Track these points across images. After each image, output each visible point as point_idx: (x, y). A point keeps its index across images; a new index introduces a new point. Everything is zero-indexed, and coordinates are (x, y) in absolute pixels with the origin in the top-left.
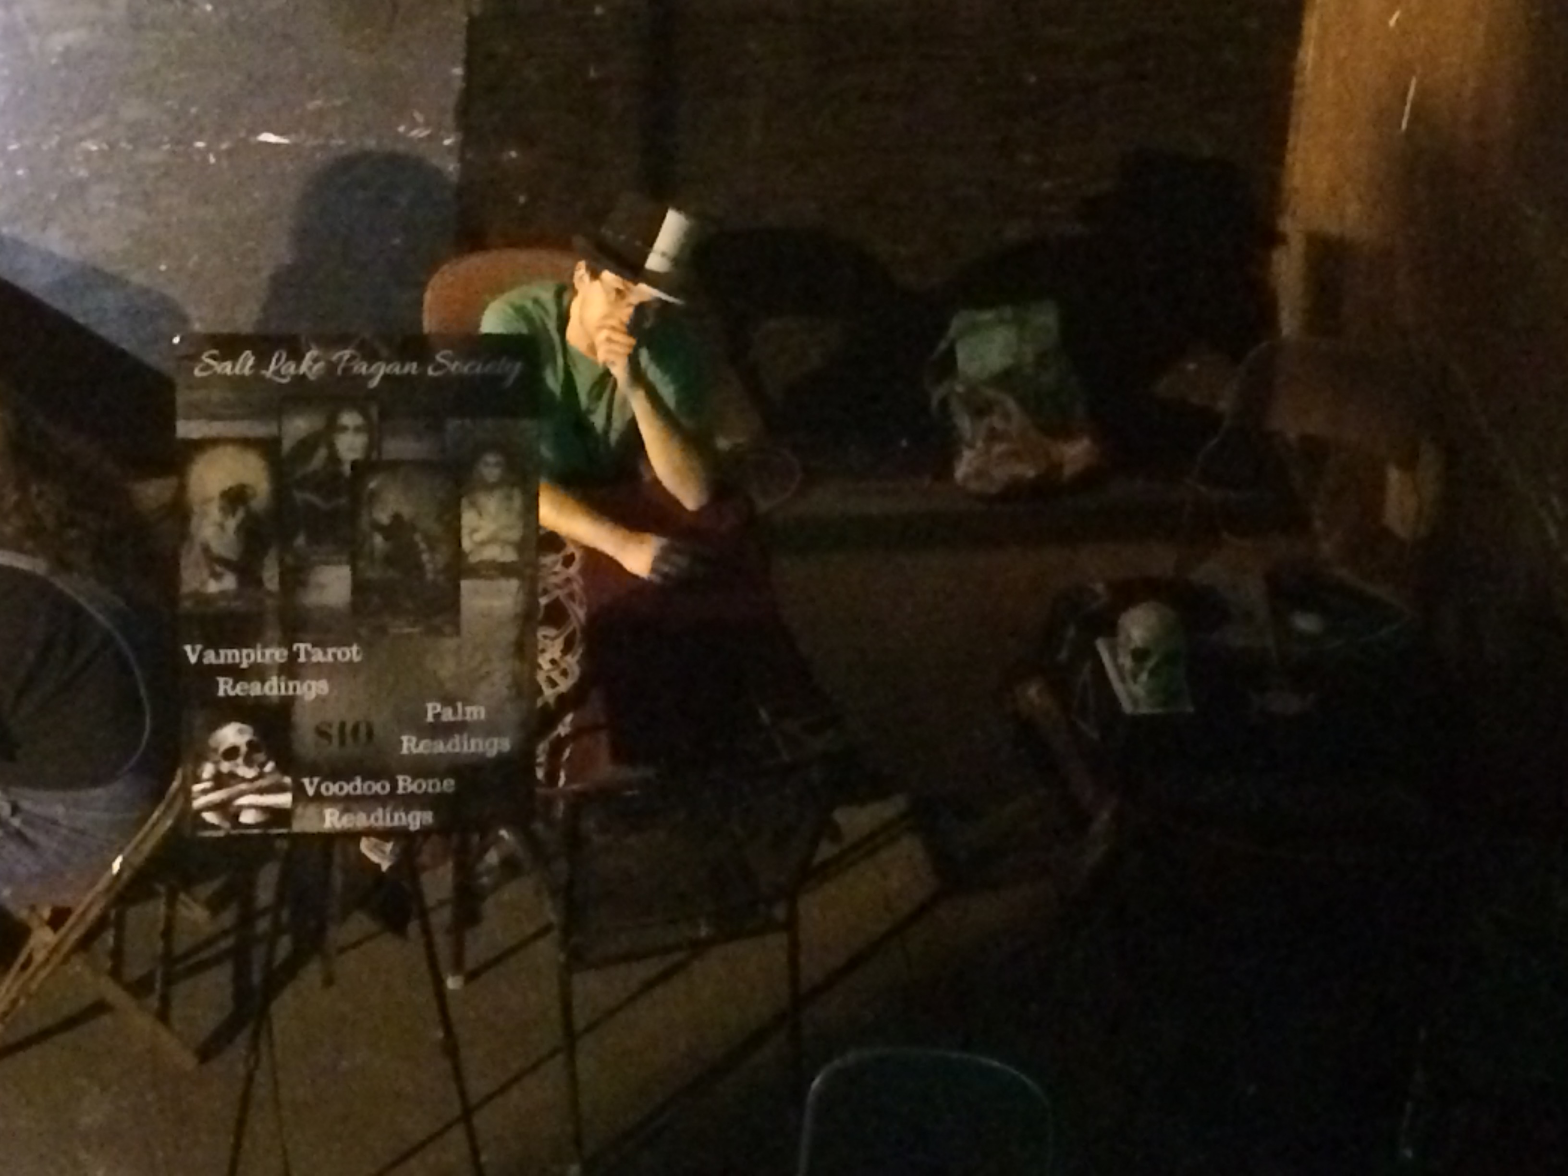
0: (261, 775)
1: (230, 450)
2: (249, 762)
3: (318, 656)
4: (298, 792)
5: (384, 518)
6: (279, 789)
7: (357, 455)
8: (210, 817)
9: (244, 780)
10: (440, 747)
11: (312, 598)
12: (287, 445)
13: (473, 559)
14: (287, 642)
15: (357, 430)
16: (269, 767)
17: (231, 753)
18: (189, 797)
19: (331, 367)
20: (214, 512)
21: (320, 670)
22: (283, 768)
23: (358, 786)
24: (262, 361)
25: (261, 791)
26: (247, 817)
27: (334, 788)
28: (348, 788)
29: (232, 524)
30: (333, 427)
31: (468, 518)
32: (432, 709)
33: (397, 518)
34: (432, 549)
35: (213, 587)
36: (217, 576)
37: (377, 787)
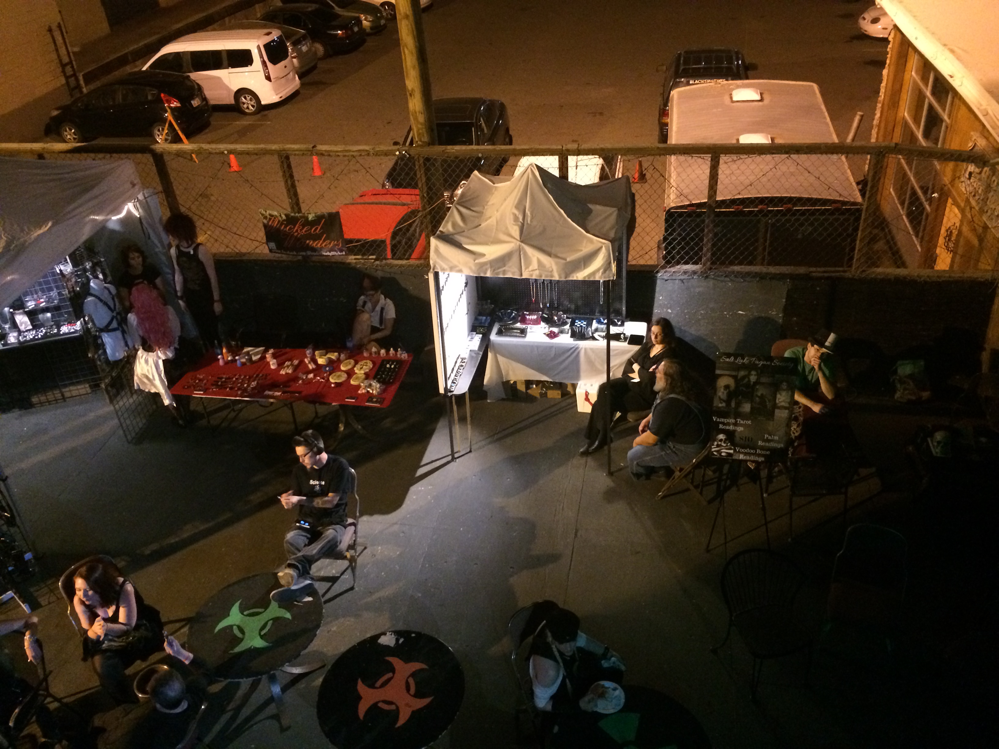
0: (727, 446)
1: (726, 377)
2: (725, 443)
3: (742, 422)
4: (735, 450)
5: (759, 394)
6: (730, 449)
7: (754, 381)
8: (715, 453)
9: (723, 446)
10: (767, 444)
11: (741, 410)
12: (739, 377)
13: (779, 405)
14: (735, 419)
15: (755, 375)
16: (729, 444)
17: (721, 440)
18: (711, 448)
19: (750, 362)
20: (722, 390)
21: (741, 425)
22: (732, 445)
23: (748, 450)
24: (735, 359)
25: (727, 449)
26: (723, 454)
27: (743, 450)
28: (746, 451)
29: (725, 392)
30: (749, 374)
31: (778, 396)
32: (766, 436)
33: (762, 395)
34: (769, 401)
35: (720, 405)
36: (721, 403)
37: (752, 451)
